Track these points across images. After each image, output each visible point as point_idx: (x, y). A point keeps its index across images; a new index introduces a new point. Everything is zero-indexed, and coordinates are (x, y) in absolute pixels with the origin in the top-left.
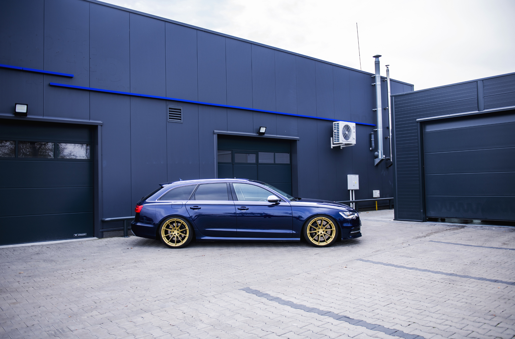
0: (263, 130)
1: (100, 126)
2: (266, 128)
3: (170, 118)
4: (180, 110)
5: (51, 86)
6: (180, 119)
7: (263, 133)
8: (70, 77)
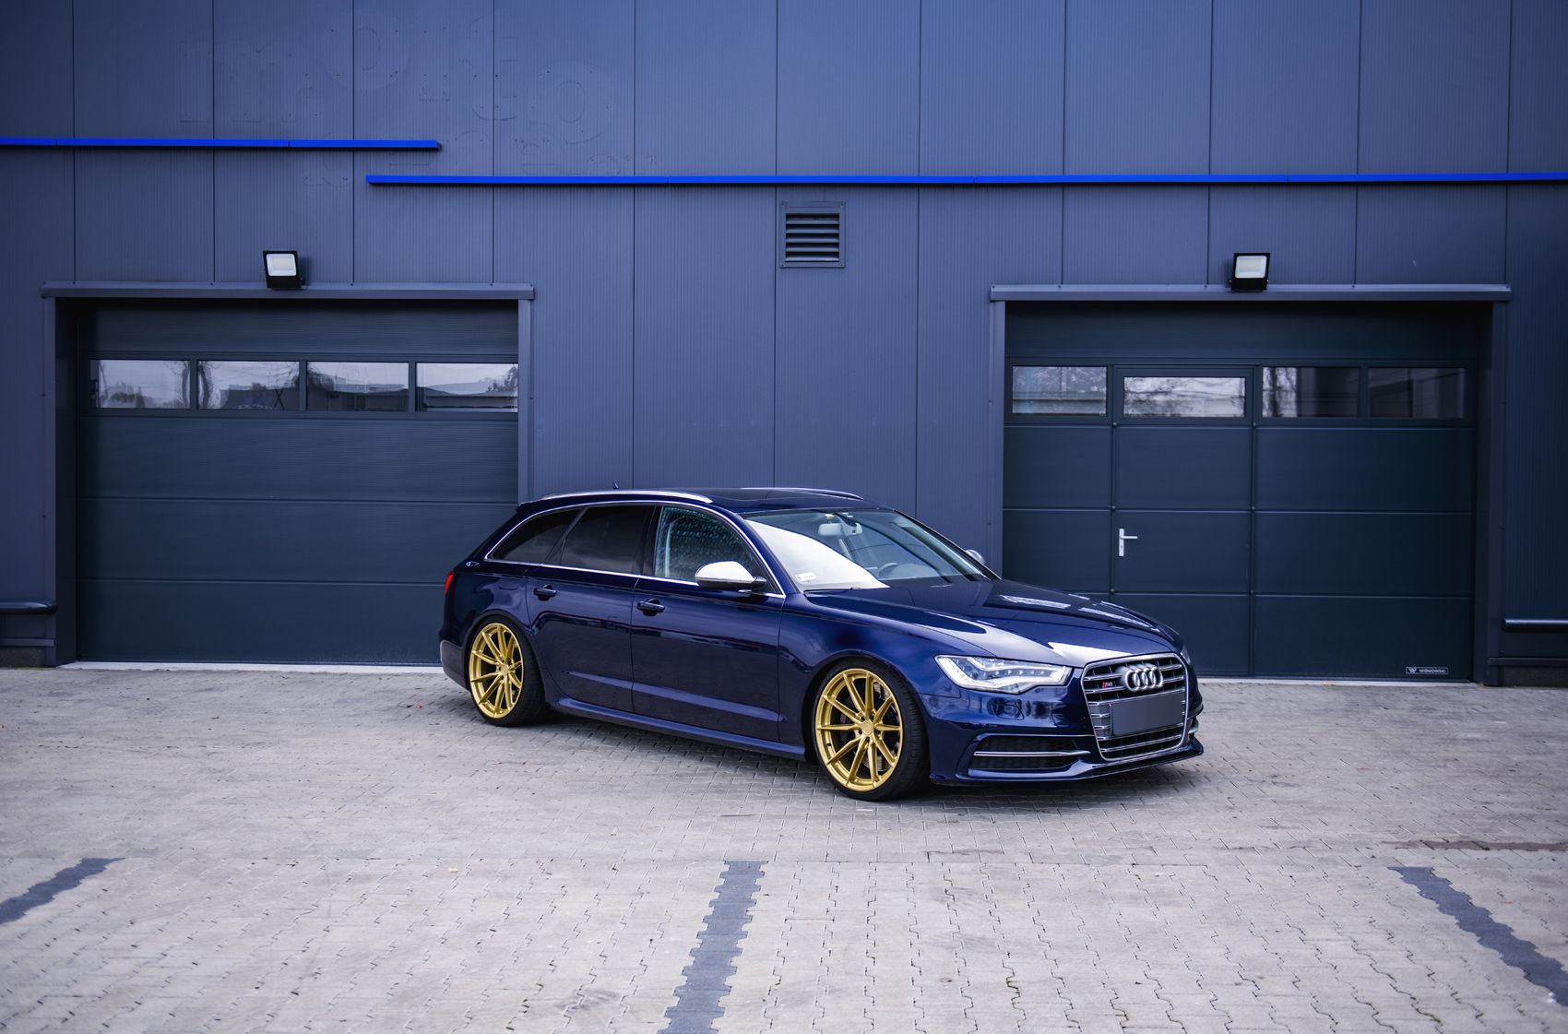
0: (1251, 268)
1: (528, 303)
2: (1268, 255)
3: (789, 254)
4: (836, 216)
5: (378, 184)
6: (836, 254)
7: (1258, 284)
8: (433, 149)
